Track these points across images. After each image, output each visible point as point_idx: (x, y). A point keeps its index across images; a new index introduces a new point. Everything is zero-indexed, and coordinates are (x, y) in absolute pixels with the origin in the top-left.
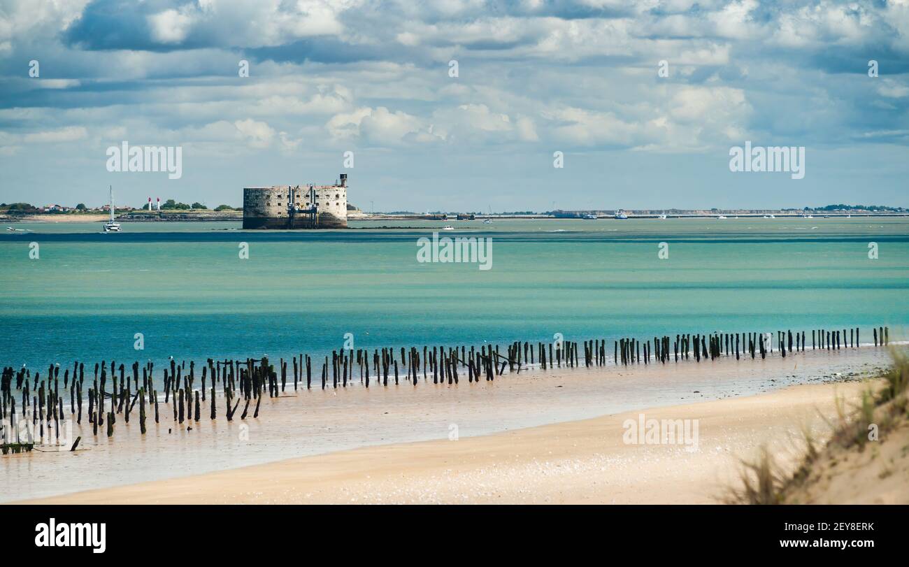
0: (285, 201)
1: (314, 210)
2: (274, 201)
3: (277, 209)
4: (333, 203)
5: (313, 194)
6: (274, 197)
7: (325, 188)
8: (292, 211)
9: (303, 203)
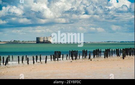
0: (43, 39)
1: (47, 40)
2: (41, 39)
3: (42, 40)
4: (50, 39)
5: (47, 38)
6: (41, 38)
7: (49, 37)
8: (44, 41)
9: (45, 39)
